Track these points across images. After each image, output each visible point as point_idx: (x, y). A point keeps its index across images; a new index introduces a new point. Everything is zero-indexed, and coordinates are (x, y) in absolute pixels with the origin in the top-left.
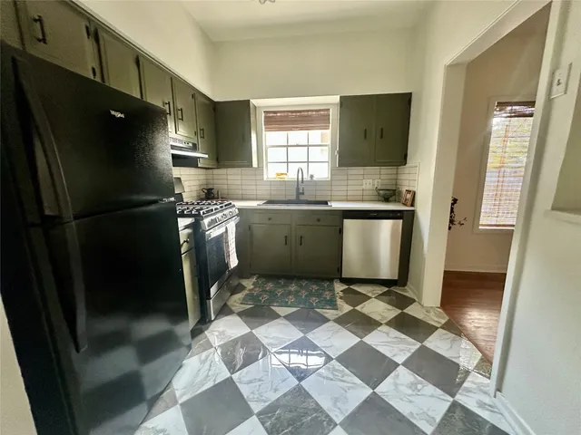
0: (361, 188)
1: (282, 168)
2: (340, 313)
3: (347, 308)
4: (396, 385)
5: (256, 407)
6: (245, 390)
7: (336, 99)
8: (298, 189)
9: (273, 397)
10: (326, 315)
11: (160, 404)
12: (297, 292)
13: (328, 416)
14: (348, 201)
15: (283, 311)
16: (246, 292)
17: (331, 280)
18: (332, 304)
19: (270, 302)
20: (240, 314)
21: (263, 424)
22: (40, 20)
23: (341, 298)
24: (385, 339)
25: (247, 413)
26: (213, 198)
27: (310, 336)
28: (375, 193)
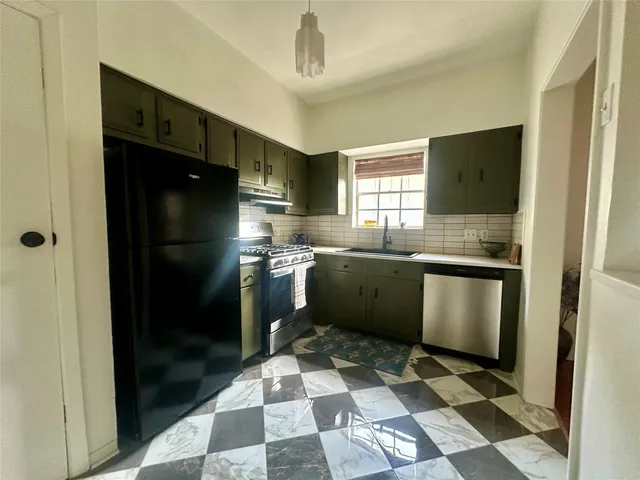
0: (462, 239)
1: (372, 216)
2: (401, 381)
3: (414, 377)
4: (424, 474)
5: (269, 438)
6: (268, 421)
7: (425, 142)
8: (385, 237)
9: (289, 435)
10: (383, 378)
11: (203, 408)
12: (365, 348)
13: (328, 471)
14: (444, 253)
15: (340, 363)
16: (315, 338)
17: (411, 344)
18: (399, 370)
19: (332, 352)
20: (299, 357)
21: (267, 453)
22: (168, 122)
23: (413, 366)
24: (443, 422)
25: (260, 440)
26: (303, 243)
27: (355, 394)
28: (478, 246)
